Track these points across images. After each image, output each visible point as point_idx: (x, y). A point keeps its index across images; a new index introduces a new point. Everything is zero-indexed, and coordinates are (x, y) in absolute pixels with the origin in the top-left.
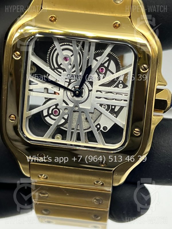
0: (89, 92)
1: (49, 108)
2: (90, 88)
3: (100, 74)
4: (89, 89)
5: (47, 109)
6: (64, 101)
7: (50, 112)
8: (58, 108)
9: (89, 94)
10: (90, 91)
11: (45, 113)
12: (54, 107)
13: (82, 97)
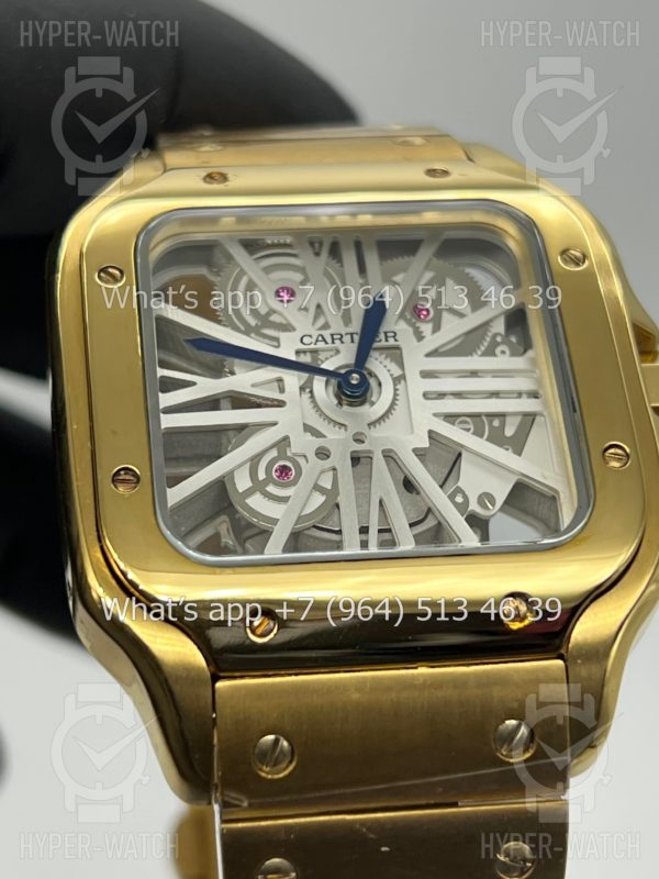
0: (395, 385)
1: (254, 461)
2: (397, 372)
3: (418, 325)
4: (391, 375)
5: (248, 465)
6: (307, 428)
7: (262, 475)
8: (289, 454)
9: (396, 390)
10: (397, 380)
11: (243, 483)
12: (274, 453)
13: (373, 404)
